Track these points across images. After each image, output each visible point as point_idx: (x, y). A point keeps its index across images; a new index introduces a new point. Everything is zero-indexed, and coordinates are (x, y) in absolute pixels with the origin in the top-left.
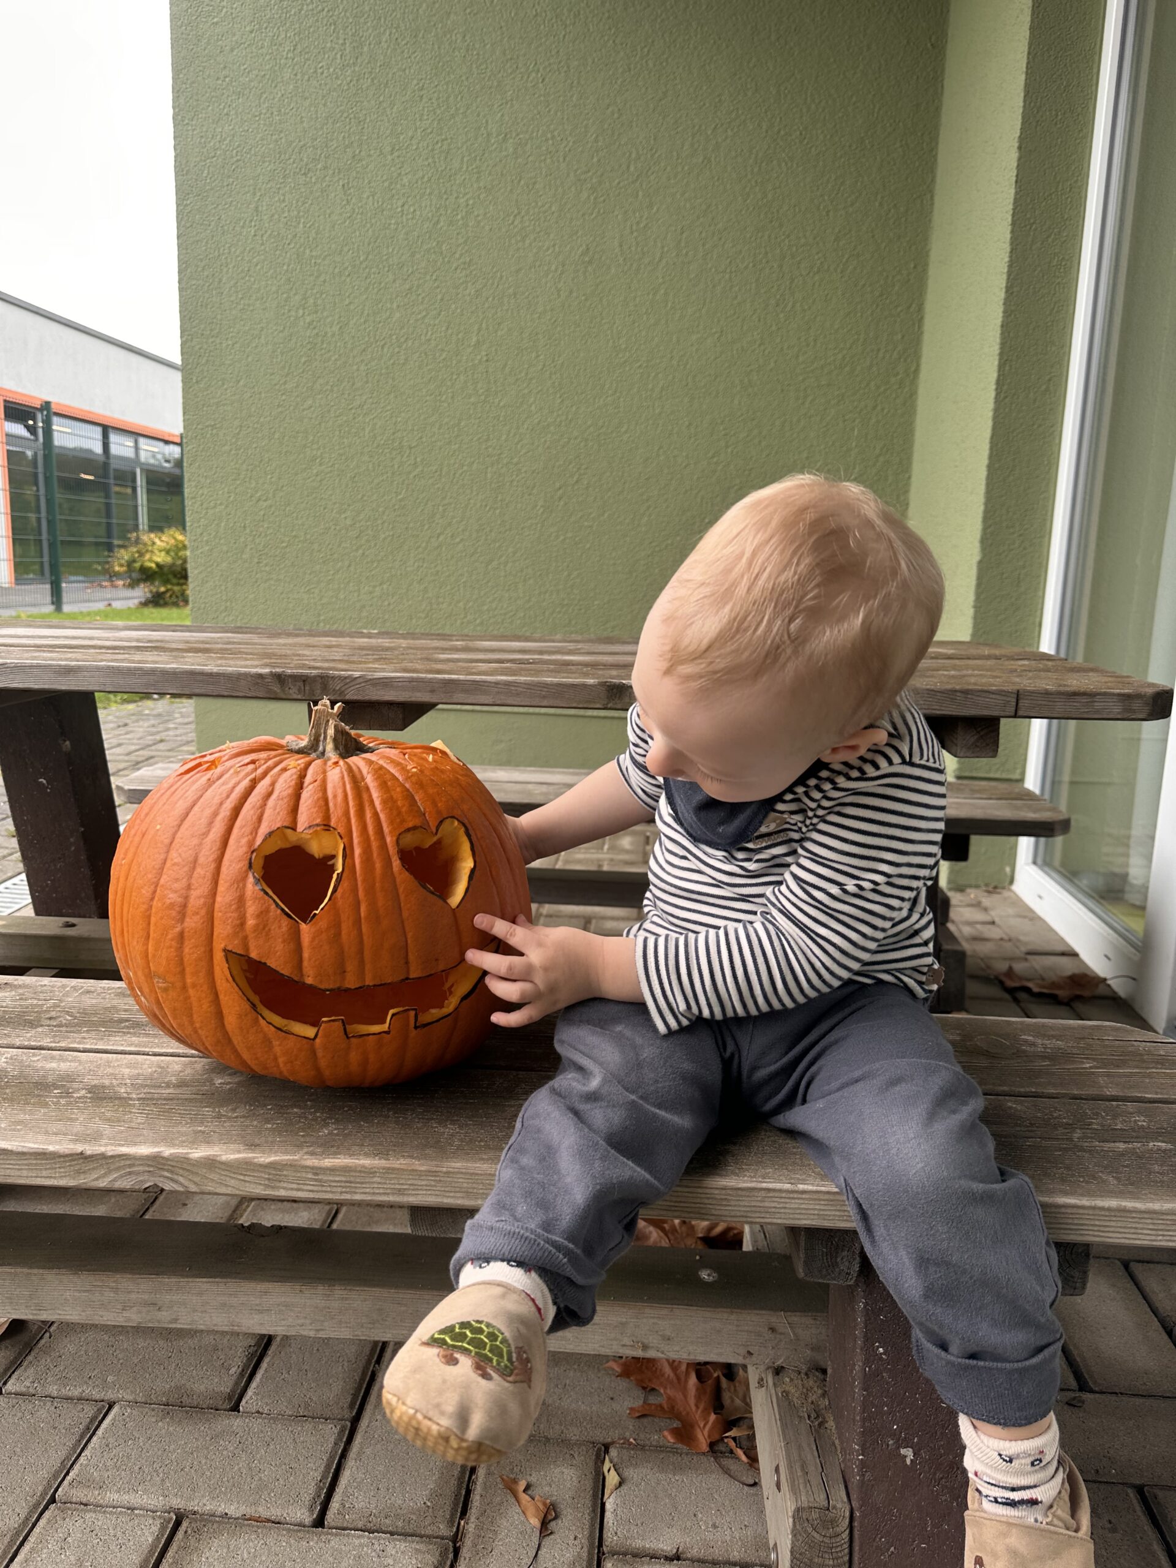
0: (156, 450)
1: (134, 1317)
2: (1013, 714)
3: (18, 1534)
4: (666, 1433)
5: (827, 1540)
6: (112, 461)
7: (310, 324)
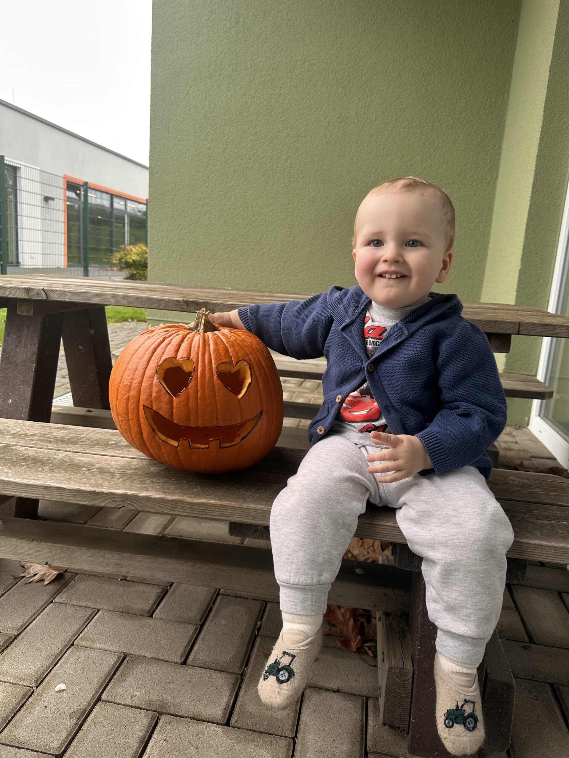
0: (134, 206)
1: (111, 569)
2: (517, 333)
3: (58, 655)
4: (338, 642)
5: (402, 682)
6: (114, 211)
7: (209, 148)
